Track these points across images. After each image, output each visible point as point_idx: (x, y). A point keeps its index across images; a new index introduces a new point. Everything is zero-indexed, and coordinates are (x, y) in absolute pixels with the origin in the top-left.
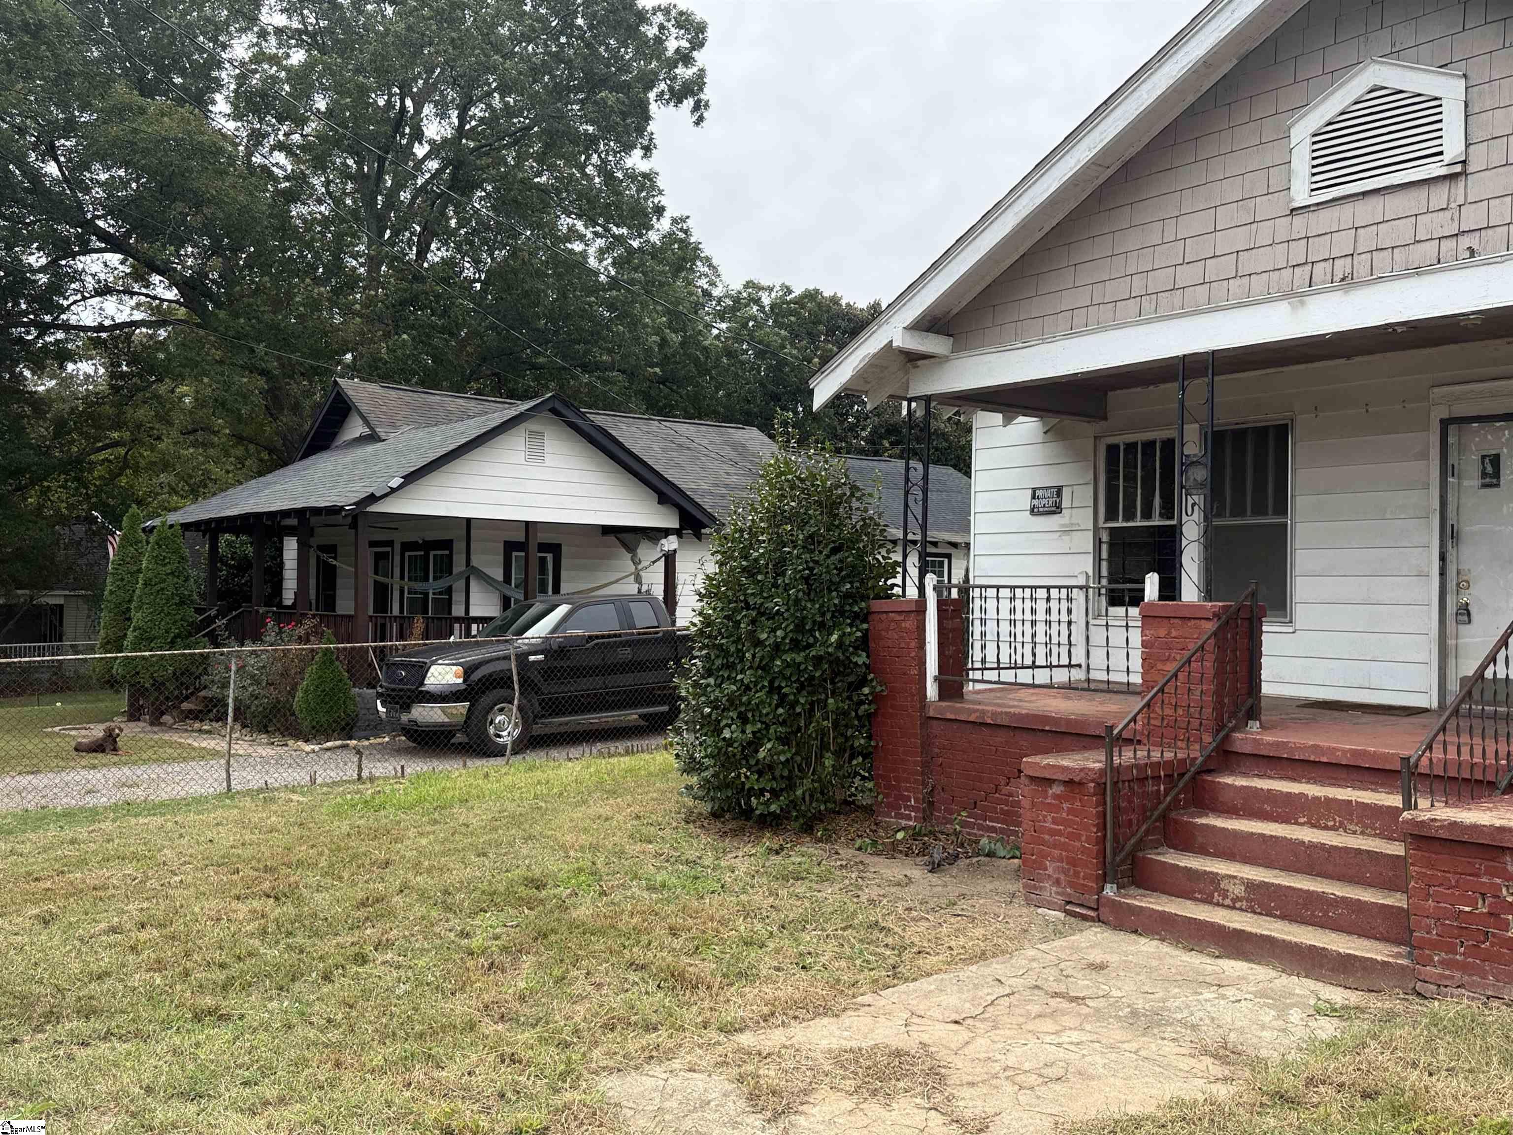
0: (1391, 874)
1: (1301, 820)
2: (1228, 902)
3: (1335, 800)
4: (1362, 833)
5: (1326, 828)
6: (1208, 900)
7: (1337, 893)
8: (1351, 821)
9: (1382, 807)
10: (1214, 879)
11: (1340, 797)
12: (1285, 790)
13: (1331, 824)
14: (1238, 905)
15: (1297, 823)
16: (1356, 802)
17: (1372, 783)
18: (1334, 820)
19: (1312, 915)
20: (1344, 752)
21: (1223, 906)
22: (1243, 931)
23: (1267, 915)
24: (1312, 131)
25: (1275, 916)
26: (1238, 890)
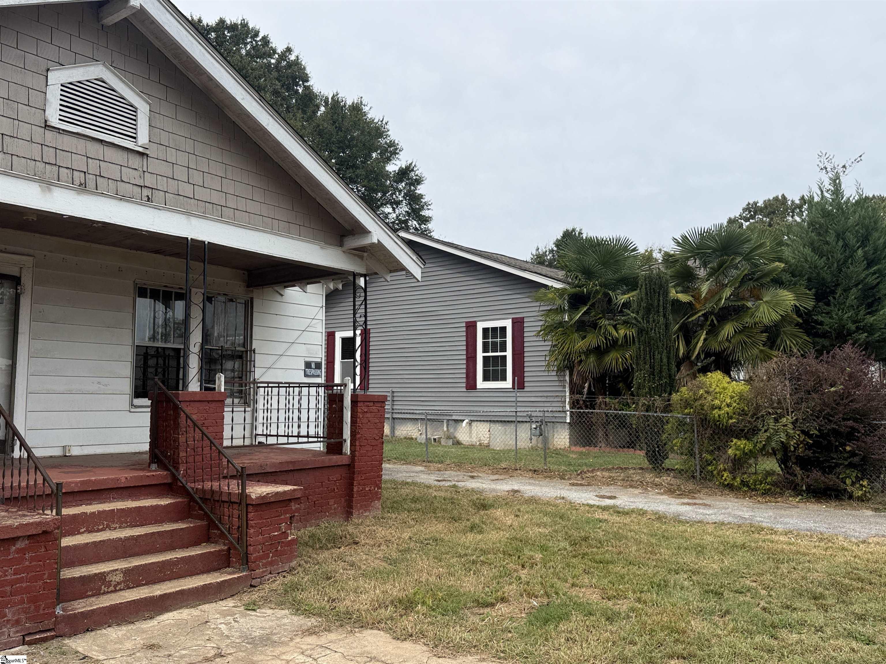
0: (169, 541)
1: (82, 530)
2: (112, 588)
3: (104, 511)
4: (120, 527)
5: (99, 531)
6: (98, 593)
7: (178, 556)
8: (113, 522)
9: (131, 509)
10: (101, 577)
11: (107, 509)
12: (71, 513)
13: (101, 527)
14: (117, 588)
15: (79, 533)
16: (117, 509)
17: (88, 500)
18: (103, 524)
19: (165, 575)
20: (76, 483)
21: (108, 592)
22: (165, 594)
23: (137, 586)
24: (62, 82)
25: (144, 585)
26: (119, 578)
